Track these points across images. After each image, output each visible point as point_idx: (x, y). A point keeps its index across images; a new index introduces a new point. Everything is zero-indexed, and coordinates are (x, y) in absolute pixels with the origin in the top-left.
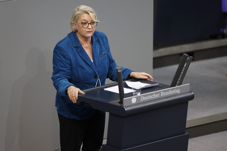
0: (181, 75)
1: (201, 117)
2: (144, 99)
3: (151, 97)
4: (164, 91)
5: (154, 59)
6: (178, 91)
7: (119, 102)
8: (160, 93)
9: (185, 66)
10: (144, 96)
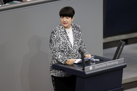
0: (119, 53)
1: (132, 77)
2: (97, 67)
3: (101, 66)
4: (109, 63)
5: (104, 44)
6: (117, 63)
7: (82, 69)
8: (106, 63)
9: (121, 48)
10: (97, 66)
